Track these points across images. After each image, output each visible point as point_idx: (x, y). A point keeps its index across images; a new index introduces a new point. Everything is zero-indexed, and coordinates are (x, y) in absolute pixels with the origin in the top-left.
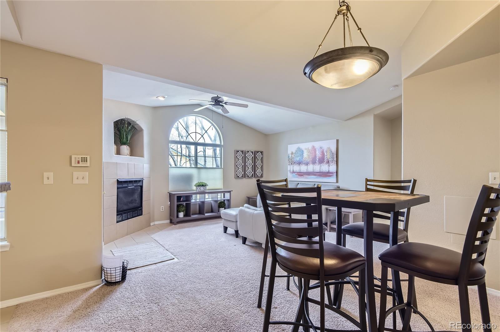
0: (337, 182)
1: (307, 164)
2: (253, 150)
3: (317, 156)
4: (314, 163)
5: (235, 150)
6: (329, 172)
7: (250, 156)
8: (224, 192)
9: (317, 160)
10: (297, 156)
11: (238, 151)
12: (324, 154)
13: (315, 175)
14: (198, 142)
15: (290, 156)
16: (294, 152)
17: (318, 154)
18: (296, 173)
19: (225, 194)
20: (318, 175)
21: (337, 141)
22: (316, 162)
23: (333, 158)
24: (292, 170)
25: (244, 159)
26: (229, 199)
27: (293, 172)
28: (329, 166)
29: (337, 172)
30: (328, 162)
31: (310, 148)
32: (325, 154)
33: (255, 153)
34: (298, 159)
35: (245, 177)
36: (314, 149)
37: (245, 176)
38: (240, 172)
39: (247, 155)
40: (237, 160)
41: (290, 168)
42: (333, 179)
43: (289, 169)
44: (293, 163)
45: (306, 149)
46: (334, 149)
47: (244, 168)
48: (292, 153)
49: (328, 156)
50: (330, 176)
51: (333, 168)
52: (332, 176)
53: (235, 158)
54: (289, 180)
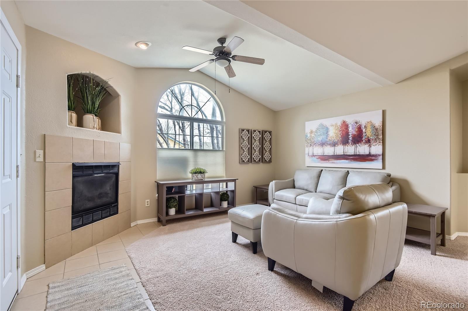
0: (384, 168)
1: (334, 144)
2: (261, 129)
3: (350, 134)
4: (345, 141)
5: (239, 129)
6: (370, 155)
7: (257, 136)
8: (227, 181)
9: (351, 138)
10: (318, 135)
11: (243, 130)
12: (362, 131)
13: (347, 159)
14: (194, 117)
15: (309, 135)
16: (314, 130)
17: (352, 131)
18: (318, 157)
19: (228, 183)
20: (352, 159)
21: (384, 112)
22: (348, 142)
23: (377, 136)
24: (311, 154)
25: (251, 140)
26: (233, 189)
27: (313, 156)
28: (370, 146)
29: (383, 155)
30: (368, 141)
31: (339, 123)
32: (364, 130)
33: (263, 133)
34: (320, 139)
35: (251, 162)
36: (345, 125)
37: (251, 160)
38: (246, 156)
39: (253, 135)
40: (242, 141)
41: (309, 150)
42: (378, 164)
43: (307, 152)
44: (312, 144)
45: (332, 126)
46: (378, 123)
47: (251, 151)
48: (311, 132)
49: (368, 133)
50: (372, 160)
51: (376, 149)
52: (376, 160)
53: (239, 138)
54: (306, 165)
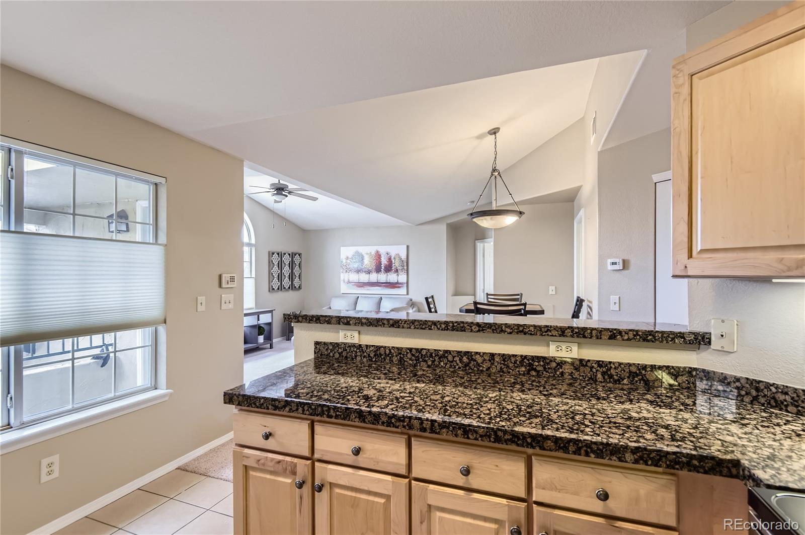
0: (408, 294)
1: (369, 272)
2: (290, 251)
3: (382, 263)
4: (378, 270)
5: (269, 252)
6: (397, 283)
7: (287, 259)
8: (258, 314)
9: (383, 267)
10: (354, 262)
11: (273, 254)
12: (392, 261)
13: (380, 286)
15: (344, 261)
16: (350, 257)
17: (384, 261)
18: (353, 284)
19: (260, 316)
20: (384, 286)
21: (408, 247)
22: (381, 271)
23: (403, 266)
24: (346, 280)
25: (280, 265)
26: (271, 321)
27: (349, 282)
28: (398, 275)
29: (407, 283)
30: (397, 271)
31: (373, 253)
32: (393, 261)
33: (293, 255)
34: (356, 265)
35: (281, 290)
36: (378, 256)
37: (281, 288)
38: (276, 284)
39: (283, 259)
40: (272, 265)
41: (344, 276)
42: (403, 291)
43: (342, 278)
44: (348, 270)
45: (367, 254)
46: (404, 256)
47: (280, 277)
48: (347, 258)
49: (396, 264)
50: (399, 287)
51: (402, 278)
52: (402, 287)
53: (269, 262)
54: (342, 292)
